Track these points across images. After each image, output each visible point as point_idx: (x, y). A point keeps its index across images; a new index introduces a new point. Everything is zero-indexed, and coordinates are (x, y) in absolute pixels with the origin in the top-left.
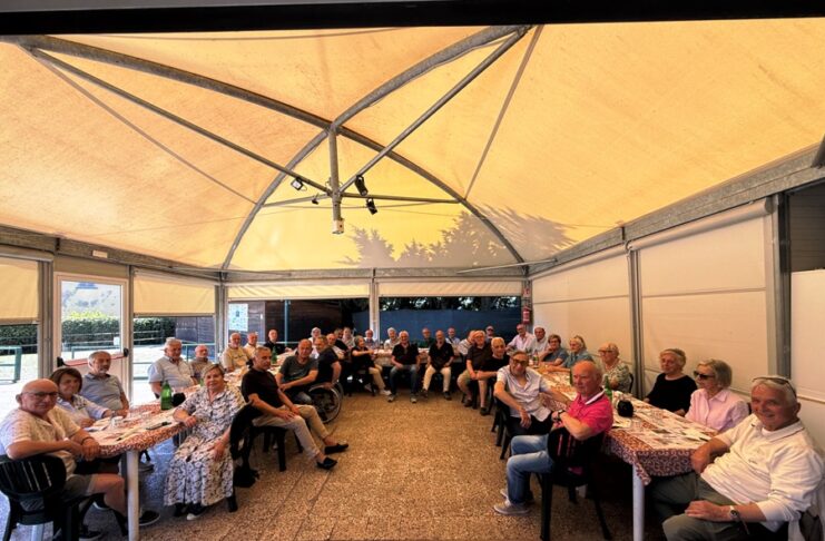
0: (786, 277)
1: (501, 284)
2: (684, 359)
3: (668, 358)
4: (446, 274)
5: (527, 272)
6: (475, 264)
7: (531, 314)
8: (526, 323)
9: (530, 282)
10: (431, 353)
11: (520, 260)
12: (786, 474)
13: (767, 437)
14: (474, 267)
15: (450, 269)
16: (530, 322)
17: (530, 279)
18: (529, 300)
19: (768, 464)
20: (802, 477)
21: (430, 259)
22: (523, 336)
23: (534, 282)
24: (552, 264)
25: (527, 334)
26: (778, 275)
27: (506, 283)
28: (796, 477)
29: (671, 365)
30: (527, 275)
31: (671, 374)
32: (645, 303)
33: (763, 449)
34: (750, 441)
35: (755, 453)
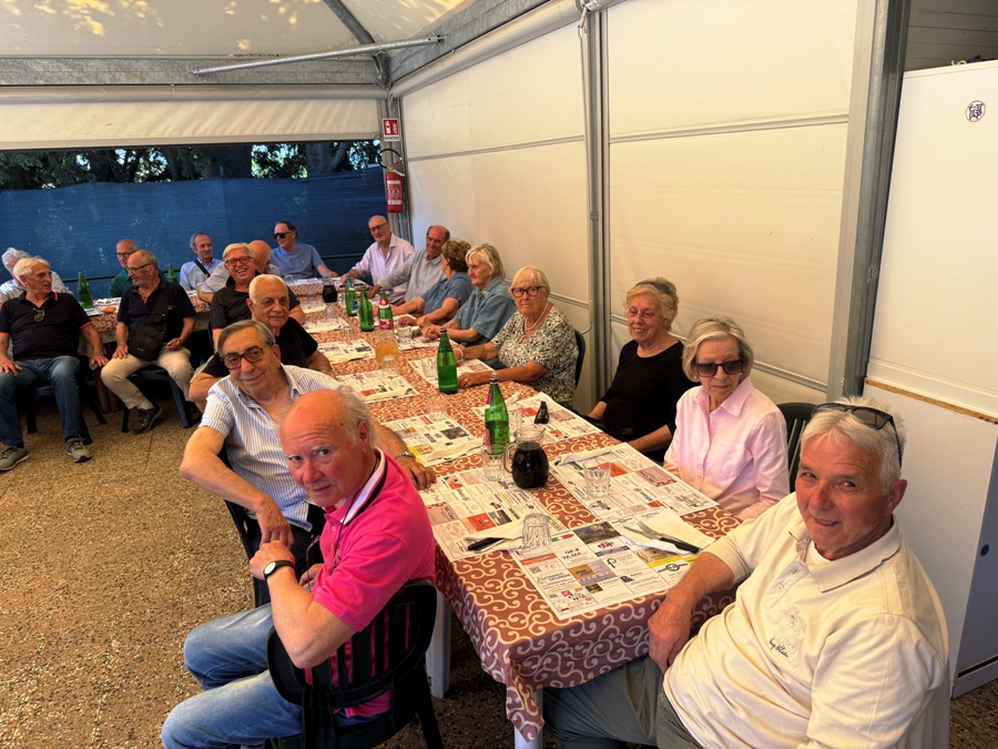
0: (893, 83)
1: (325, 106)
2: (674, 305)
3: (643, 304)
4: (161, 77)
5: (387, 73)
6: (243, 46)
7: (405, 183)
8: (396, 209)
9: (397, 101)
10: (125, 315)
11: (365, 36)
12: (847, 699)
13: (819, 577)
14: (240, 58)
15: (168, 62)
16: (405, 209)
17: (396, 91)
18: (399, 151)
19: (810, 662)
20: (882, 706)
21: (98, 28)
22: (385, 245)
23: (405, 100)
24: (433, 51)
25: (395, 240)
26: (877, 79)
27: (339, 105)
28: (866, 707)
29: (648, 321)
30: (388, 81)
31: (648, 343)
32: (617, 154)
33: (805, 613)
34: (780, 585)
35: (786, 621)
